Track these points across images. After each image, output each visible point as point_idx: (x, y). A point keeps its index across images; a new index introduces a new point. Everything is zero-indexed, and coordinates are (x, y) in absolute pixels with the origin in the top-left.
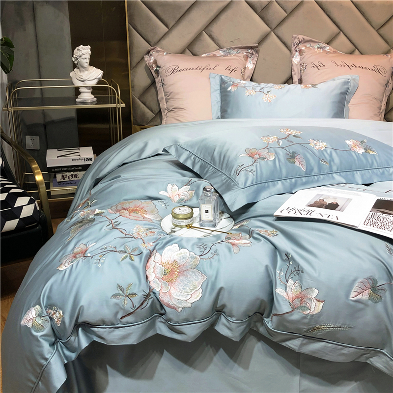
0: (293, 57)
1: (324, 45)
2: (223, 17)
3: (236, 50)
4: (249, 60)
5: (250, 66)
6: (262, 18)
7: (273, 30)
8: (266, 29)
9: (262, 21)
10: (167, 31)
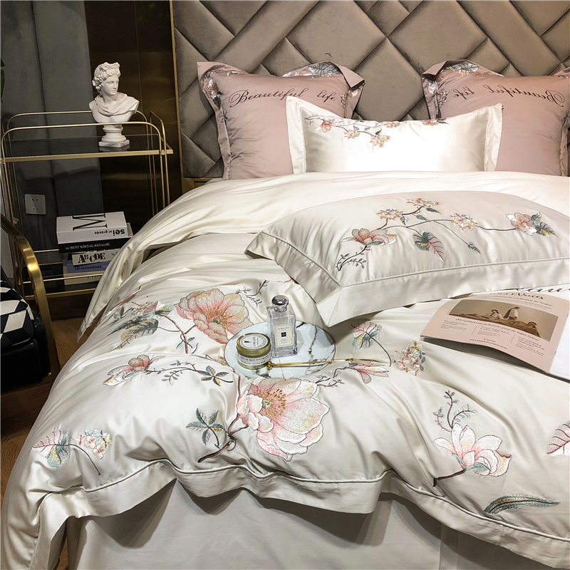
2: (315, 18)
6: (373, 19)
7: (389, 36)
8: (377, 34)
9: (372, 23)
10: (231, 39)
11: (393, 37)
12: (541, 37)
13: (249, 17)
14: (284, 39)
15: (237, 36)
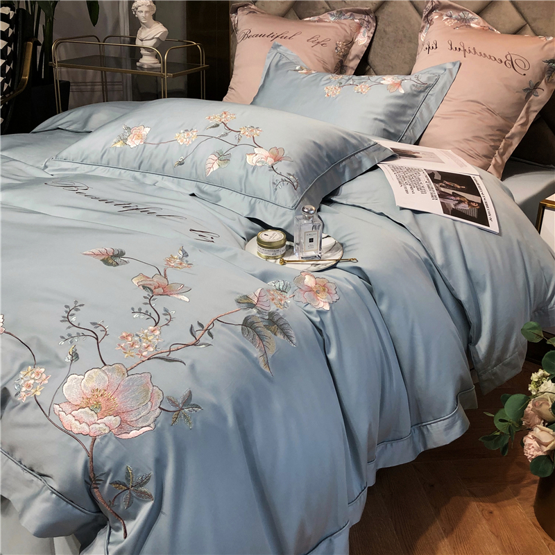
0: (421, 31)
1: (470, 15)
3: (349, 14)
4: (362, 30)
5: (362, 40)
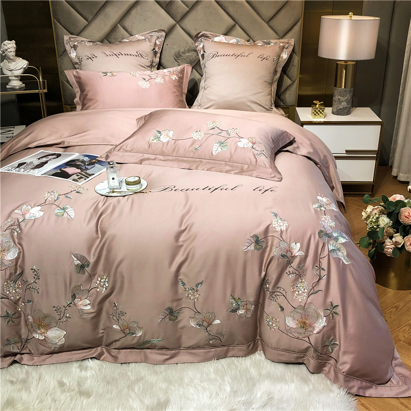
2: (134, 12)
6: (168, 12)
7: (178, 22)
8: (172, 22)
9: (168, 15)
10: (86, 24)
11: (180, 23)
12: (267, 23)
13: (95, 12)
14: (117, 24)
15: (90, 22)
